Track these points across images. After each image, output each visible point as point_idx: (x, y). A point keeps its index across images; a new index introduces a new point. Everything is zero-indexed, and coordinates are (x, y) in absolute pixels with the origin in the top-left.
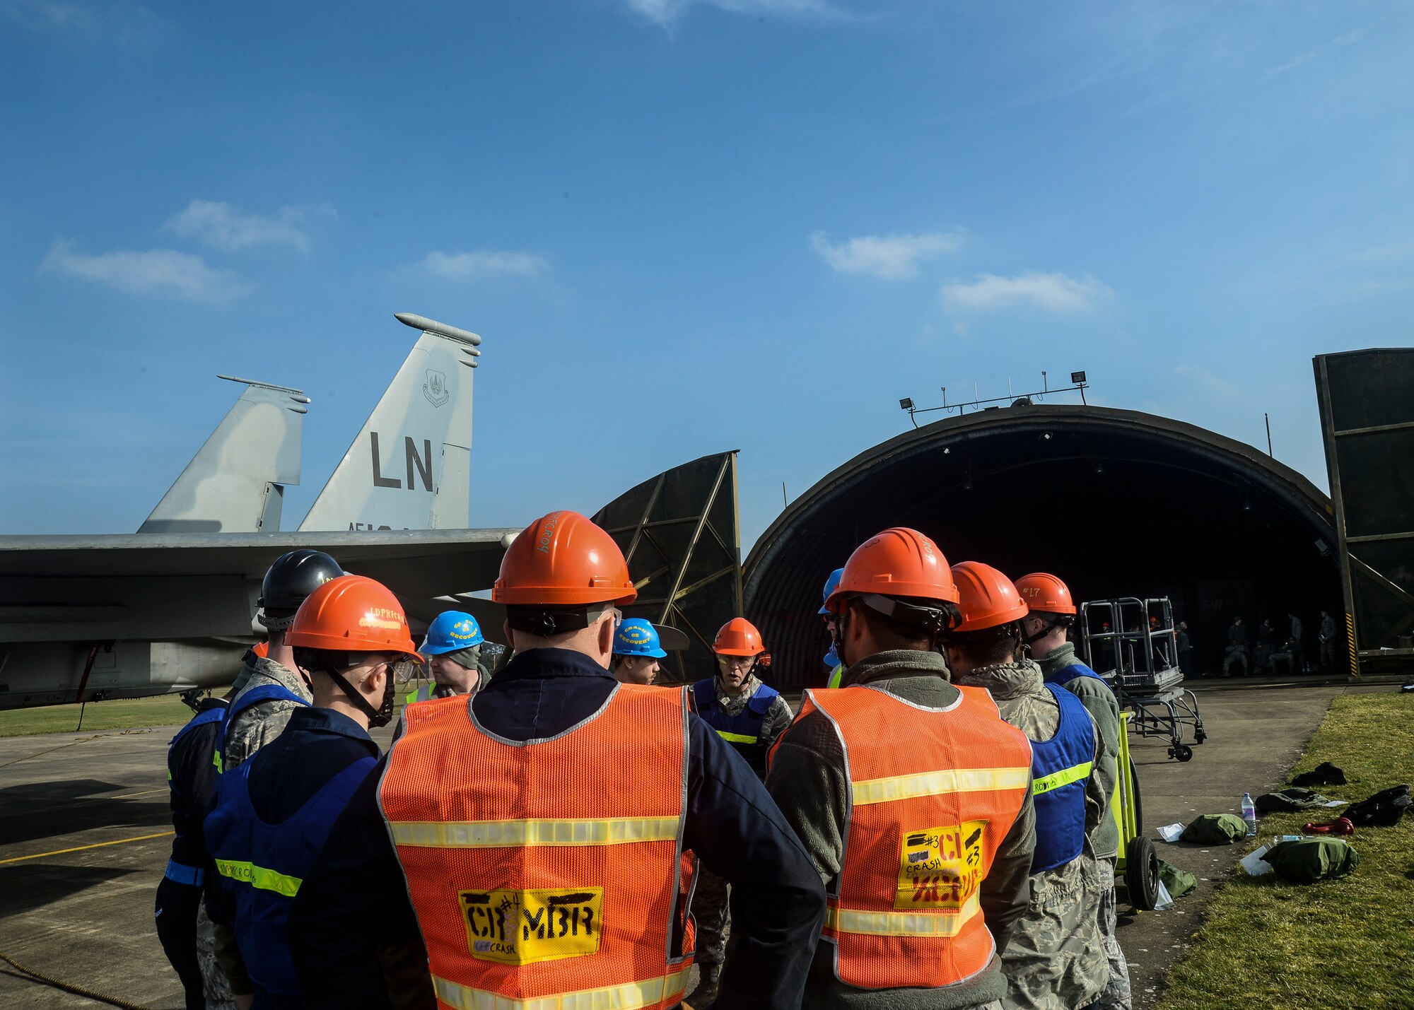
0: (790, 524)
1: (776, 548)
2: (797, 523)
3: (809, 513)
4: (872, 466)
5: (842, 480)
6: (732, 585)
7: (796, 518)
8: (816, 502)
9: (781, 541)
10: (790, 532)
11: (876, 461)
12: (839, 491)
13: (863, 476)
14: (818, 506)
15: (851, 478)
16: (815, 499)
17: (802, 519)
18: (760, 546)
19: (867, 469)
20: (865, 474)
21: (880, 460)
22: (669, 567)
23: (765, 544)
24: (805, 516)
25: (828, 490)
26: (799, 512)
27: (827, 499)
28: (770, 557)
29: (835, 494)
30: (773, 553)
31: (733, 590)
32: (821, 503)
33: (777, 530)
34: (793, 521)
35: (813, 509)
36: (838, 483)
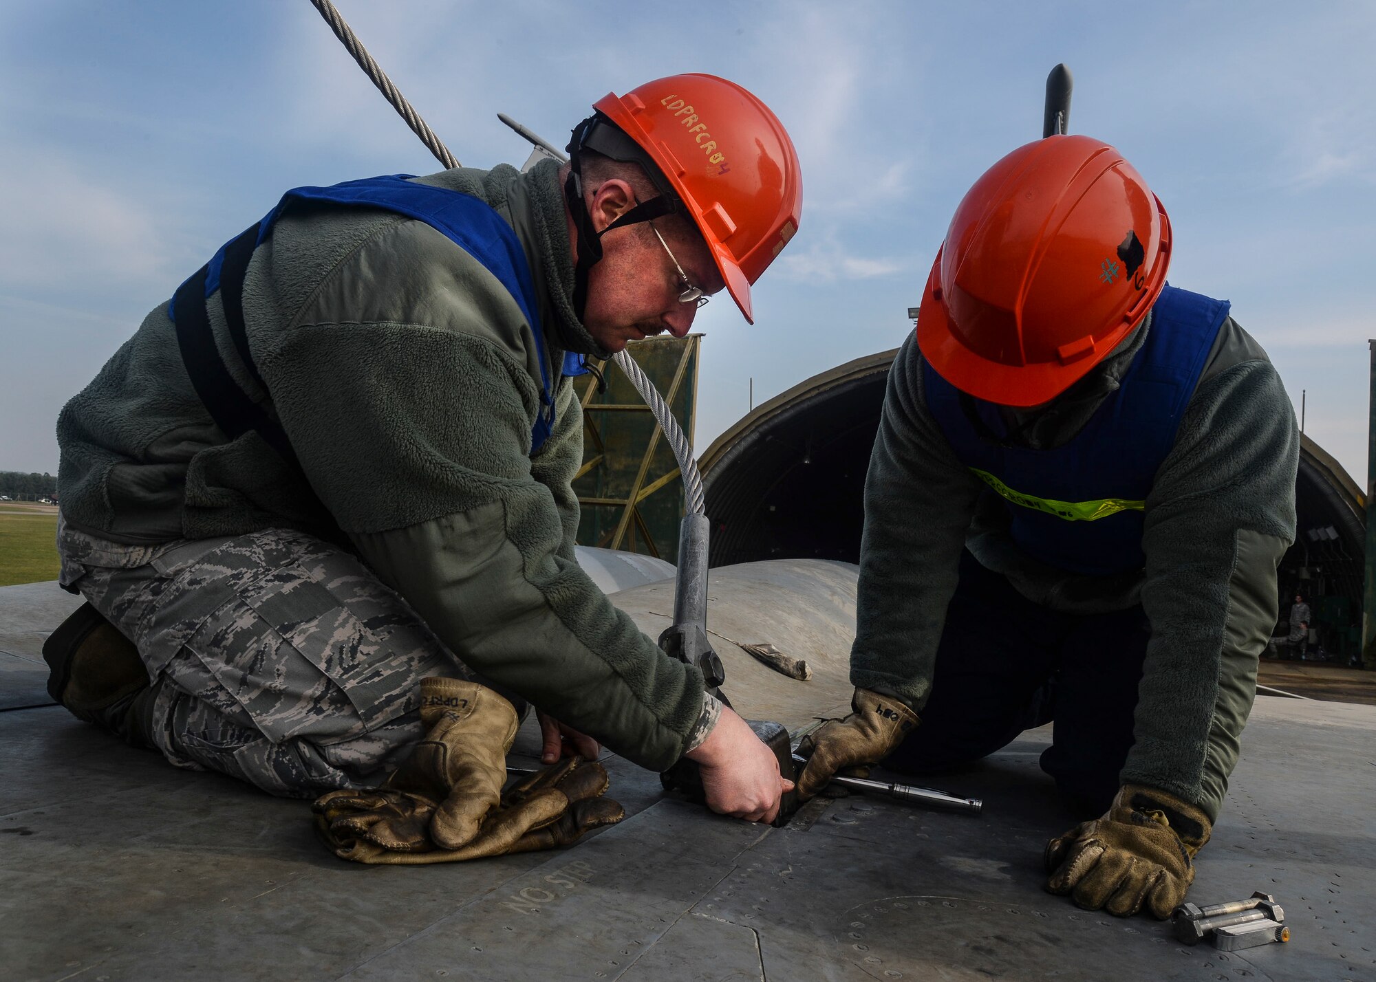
0: (757, 427)
1: (735, 452)
2: (765, 427)
3: (781, 418)
4: (865, 377)
5: (827, 387)
6: (681, 488)
7: (766, 422)
8: (792, 407)
9: (744, 444)
10: (755, 436)
11: (871, 372)
12: (821, 398)
13: (851, 386)
14: (792, 412)
15: (838, 386)
16: (792, 404)
17: (771, 424)
18: (719, 446)
19: (858, 379)
20: (854, 384)
21: (875, 371)
22: (603, 458)
23: (724, 446)
24: (776, 421)
25: (808, 396)
26: (772, 415)
27: (805, 405)
28: (726, 461)
29: (815, 401)
30: (731, 457)
31: (681, 494)
32: (798, 408)
33: (741, 433)
34: (760, 426)
35: (787, 415)
36: (822, 389)
